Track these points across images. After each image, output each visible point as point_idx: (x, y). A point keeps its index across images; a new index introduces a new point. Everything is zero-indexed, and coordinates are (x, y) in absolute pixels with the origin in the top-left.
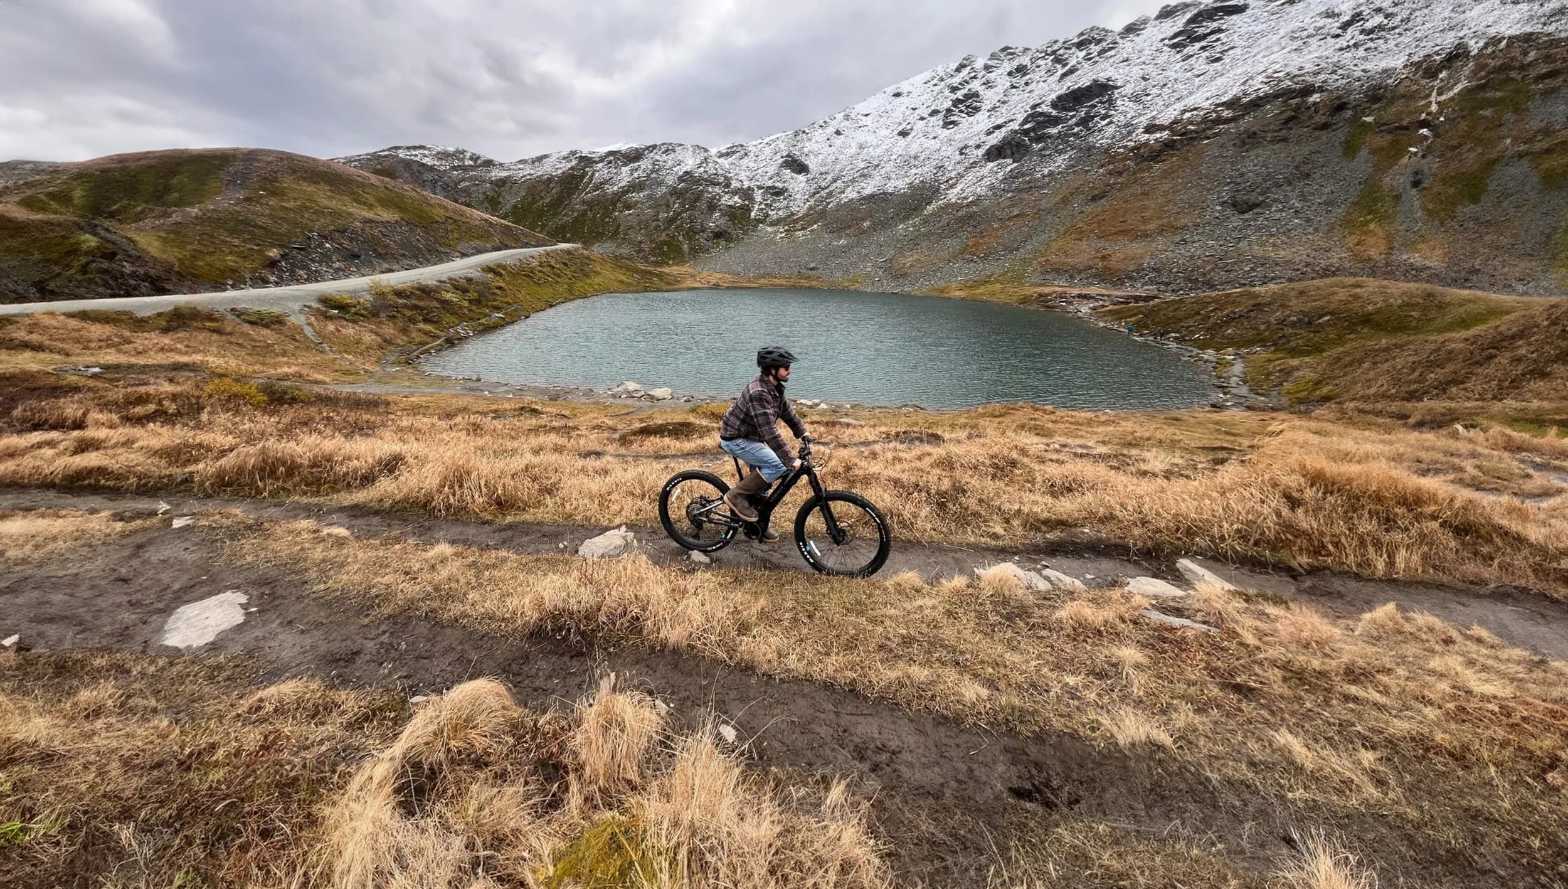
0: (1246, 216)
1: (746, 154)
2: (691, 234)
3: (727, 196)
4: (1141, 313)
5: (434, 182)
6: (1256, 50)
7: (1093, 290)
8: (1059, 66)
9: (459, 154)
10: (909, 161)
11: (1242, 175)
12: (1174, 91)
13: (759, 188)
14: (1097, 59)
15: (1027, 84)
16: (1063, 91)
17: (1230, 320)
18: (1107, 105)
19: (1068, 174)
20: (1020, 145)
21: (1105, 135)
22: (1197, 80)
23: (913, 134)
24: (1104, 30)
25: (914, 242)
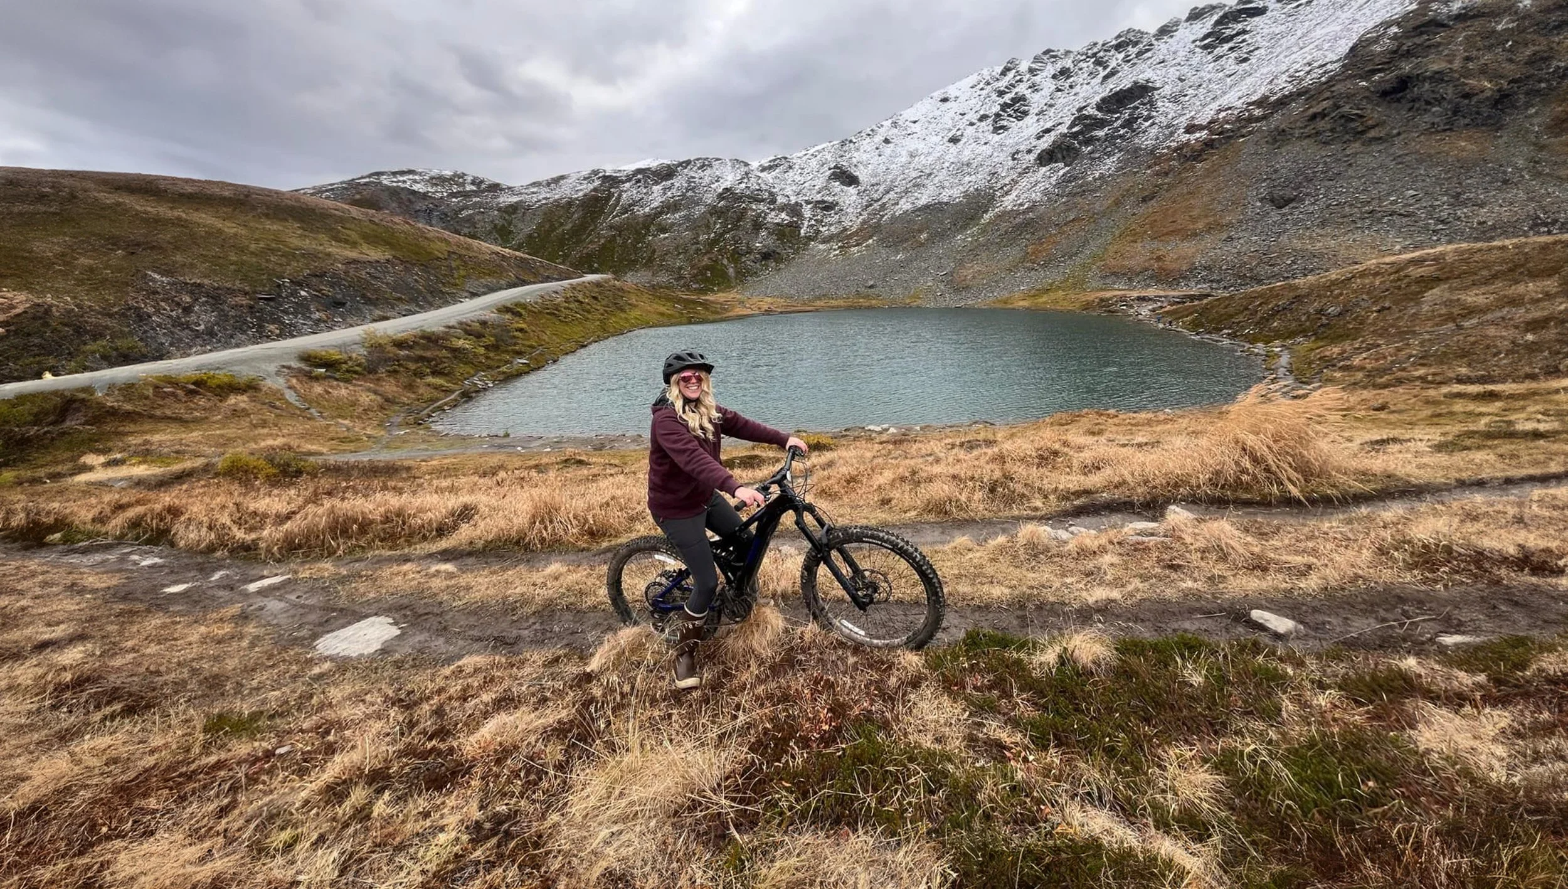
0: (1284, 210)
1: (790, 167)
2: (736, 256)
3: (773, 213)
4: (1196, 312)
5: (429, 212)
6: (1279, 50)
7: (1151, 292)
8: (1100, 69)
9: (457, 178)
10: (964, 167)
11: (1276, 171)
12: (1209, 91)
13: (808, 202)
14: (1135, 61)
15: (1071, 87)
16: (1105, 94)
17: (1275, 313)
18: (1148, 106)
19: (1118, 176)
20: (1070, 148)
21: (1149, 137)
22: (1229, 80)
23: (964, 140)
24: (1139, 31)
25: (974, 251)
